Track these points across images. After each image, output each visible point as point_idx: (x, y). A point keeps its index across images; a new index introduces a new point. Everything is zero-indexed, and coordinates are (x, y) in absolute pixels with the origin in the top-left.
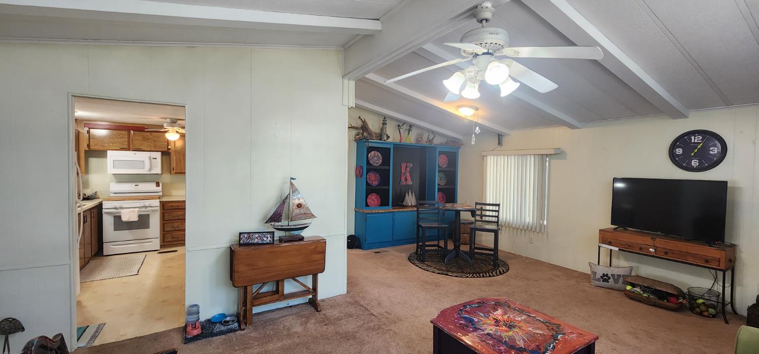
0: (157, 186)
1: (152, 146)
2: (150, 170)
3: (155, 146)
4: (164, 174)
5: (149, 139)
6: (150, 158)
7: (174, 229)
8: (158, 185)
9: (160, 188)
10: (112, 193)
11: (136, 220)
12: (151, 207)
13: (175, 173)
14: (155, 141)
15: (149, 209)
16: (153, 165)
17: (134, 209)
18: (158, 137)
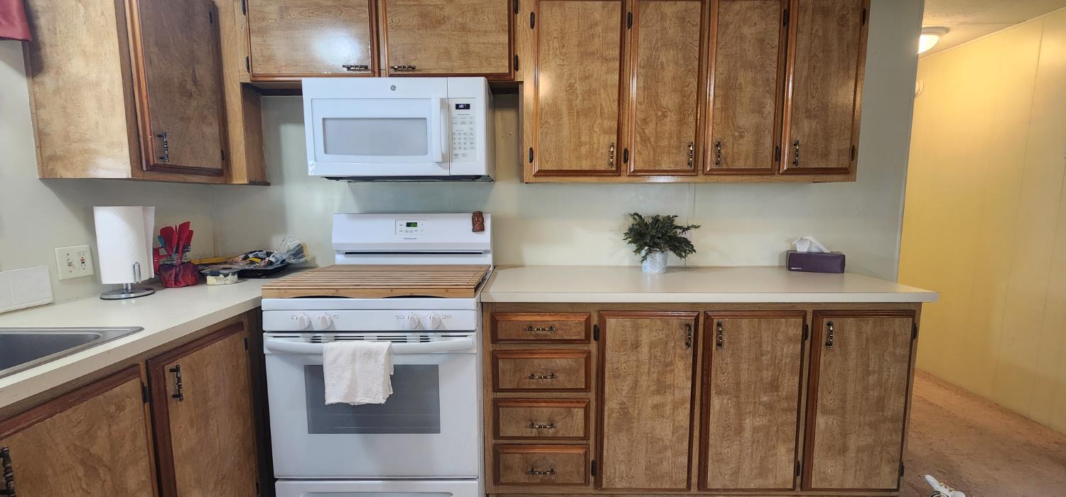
0: (474, 230)
1: (455, 53)
2: (447, 158)
4: (494, 179)
5: (440, 22)
6: (444, 104)
7: (534, 432)
8: (478, 225)
9: (484, 239)
10: (339, 252)
11: (381, 399)
12: (445, 333)
13: (535, 176)
14: (464, 29)
15: (436, 342)
16: (456, 136)
17: (380, 339)
18: (475, 10)
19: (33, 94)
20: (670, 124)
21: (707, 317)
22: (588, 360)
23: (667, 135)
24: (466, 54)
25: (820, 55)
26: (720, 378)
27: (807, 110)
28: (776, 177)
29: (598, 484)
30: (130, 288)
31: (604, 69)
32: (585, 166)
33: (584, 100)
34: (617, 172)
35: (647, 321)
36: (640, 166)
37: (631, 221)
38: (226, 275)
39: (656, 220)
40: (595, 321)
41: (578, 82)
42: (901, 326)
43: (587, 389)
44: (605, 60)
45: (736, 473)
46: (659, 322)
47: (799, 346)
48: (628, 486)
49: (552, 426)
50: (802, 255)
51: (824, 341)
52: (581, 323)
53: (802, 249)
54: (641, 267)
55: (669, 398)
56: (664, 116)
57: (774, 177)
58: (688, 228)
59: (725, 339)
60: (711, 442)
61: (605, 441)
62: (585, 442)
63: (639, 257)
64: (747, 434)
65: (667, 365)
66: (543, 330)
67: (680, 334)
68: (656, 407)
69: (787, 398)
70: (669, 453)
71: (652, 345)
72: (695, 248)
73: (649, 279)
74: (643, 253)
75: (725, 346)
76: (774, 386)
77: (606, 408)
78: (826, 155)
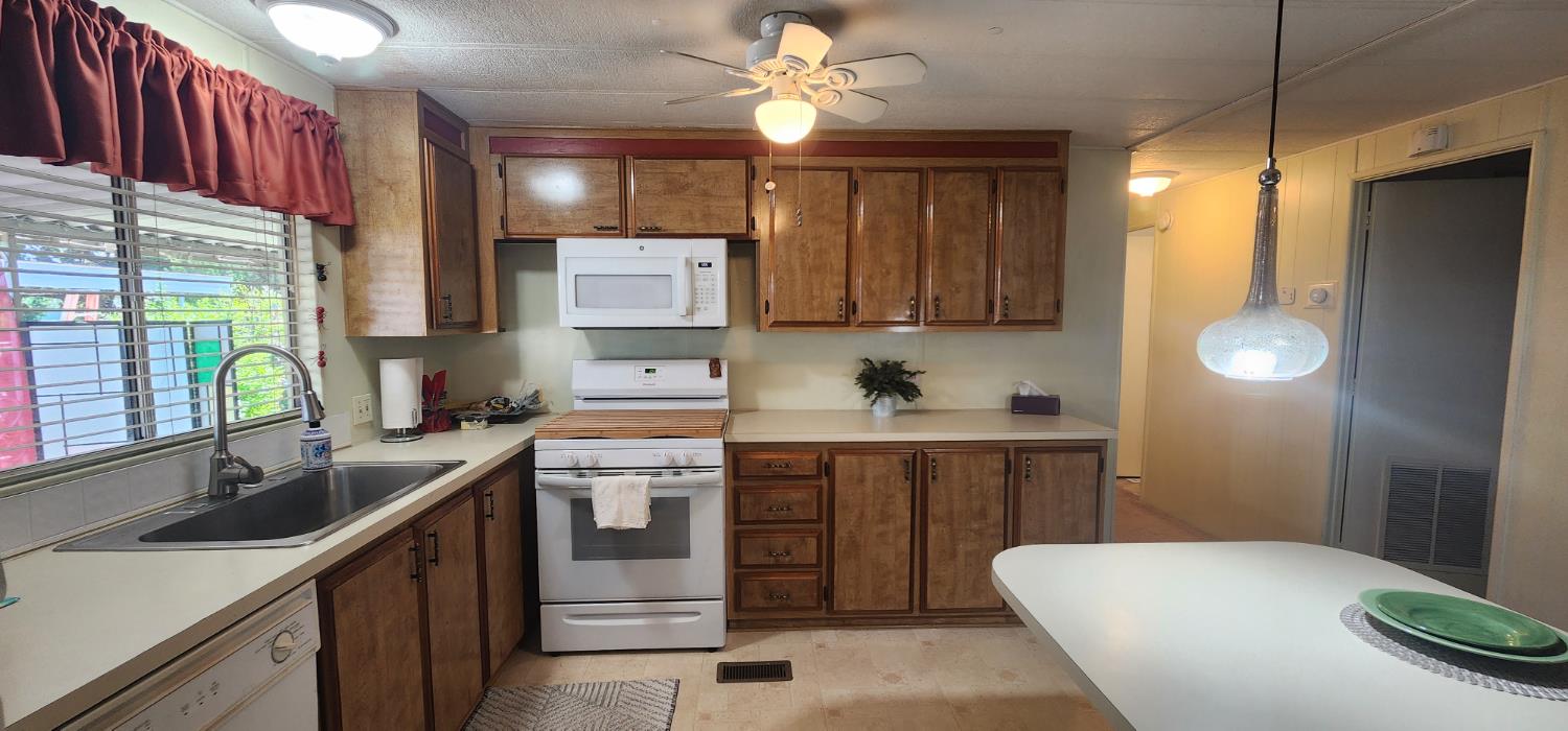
0: (712, 376)
1: (698, 215)
2: (691, 312)
3: (707, 216)
4: (732, 330)
5: (685, 187)
6: (689, 263)
7: (772, 561)
8: (715, 372)
9: (721, 384)
10: (578, 397)
11: (642, 525)
12: (696, 469)
13: (770, 326)
14: (706, 194)
15: (688, 477)
16: (699, 291)
17: (638, 474)
18: (716, 178)
19: (345, 266)
20: (893, 280)
21: (924, 454)
22: (820, 494)
23: (890, 290)
24: (706, 216)
25: (1025, 220)
26: (936, 509)
27: (1015, 269)
28: (991, 327)
29: (830, 608)
30: (404, 432)
31: (834, 230)
32: (817, 317)
33: (815, 258)
34: (847, 323)
35: (871, 458)
36: (867, 318)
37: (862, 367)
38: (479, 421)
39: (885, 365)
40: (826, 458)
41: (810, 241)
42: (1089, 460)
43: (819, 520)
44: (834, 223)
45: (952, 594)
46: (881, 458)
47: (1003, 480)
48: (856, 608)
49: (788, 553)
50: (1024, 397)
51: (1024, 474)
52: (813, 459)
53: (1024, 392)
54: (872, 411)
55: (891, 526)
56: (888, 273)
57: (987, 327)
58: (915, 374)
59: (939, 472)
60: (929, 566)
61: (836, 567)
62: (818, 569)
63: (869, 401)
64: (961, 558)
65: (889, 497)
66: (780, 466)
67: (900, 468)
68: (881, 535)
69: (994, 525)
70: (892, 577)
71: (876, 479)
72: (922, 393)
73: (879, 422)
74: (873, 397)
75: (940, 479)
76: (983, 514)
77: (836, 537)
78: (1033, 308)
